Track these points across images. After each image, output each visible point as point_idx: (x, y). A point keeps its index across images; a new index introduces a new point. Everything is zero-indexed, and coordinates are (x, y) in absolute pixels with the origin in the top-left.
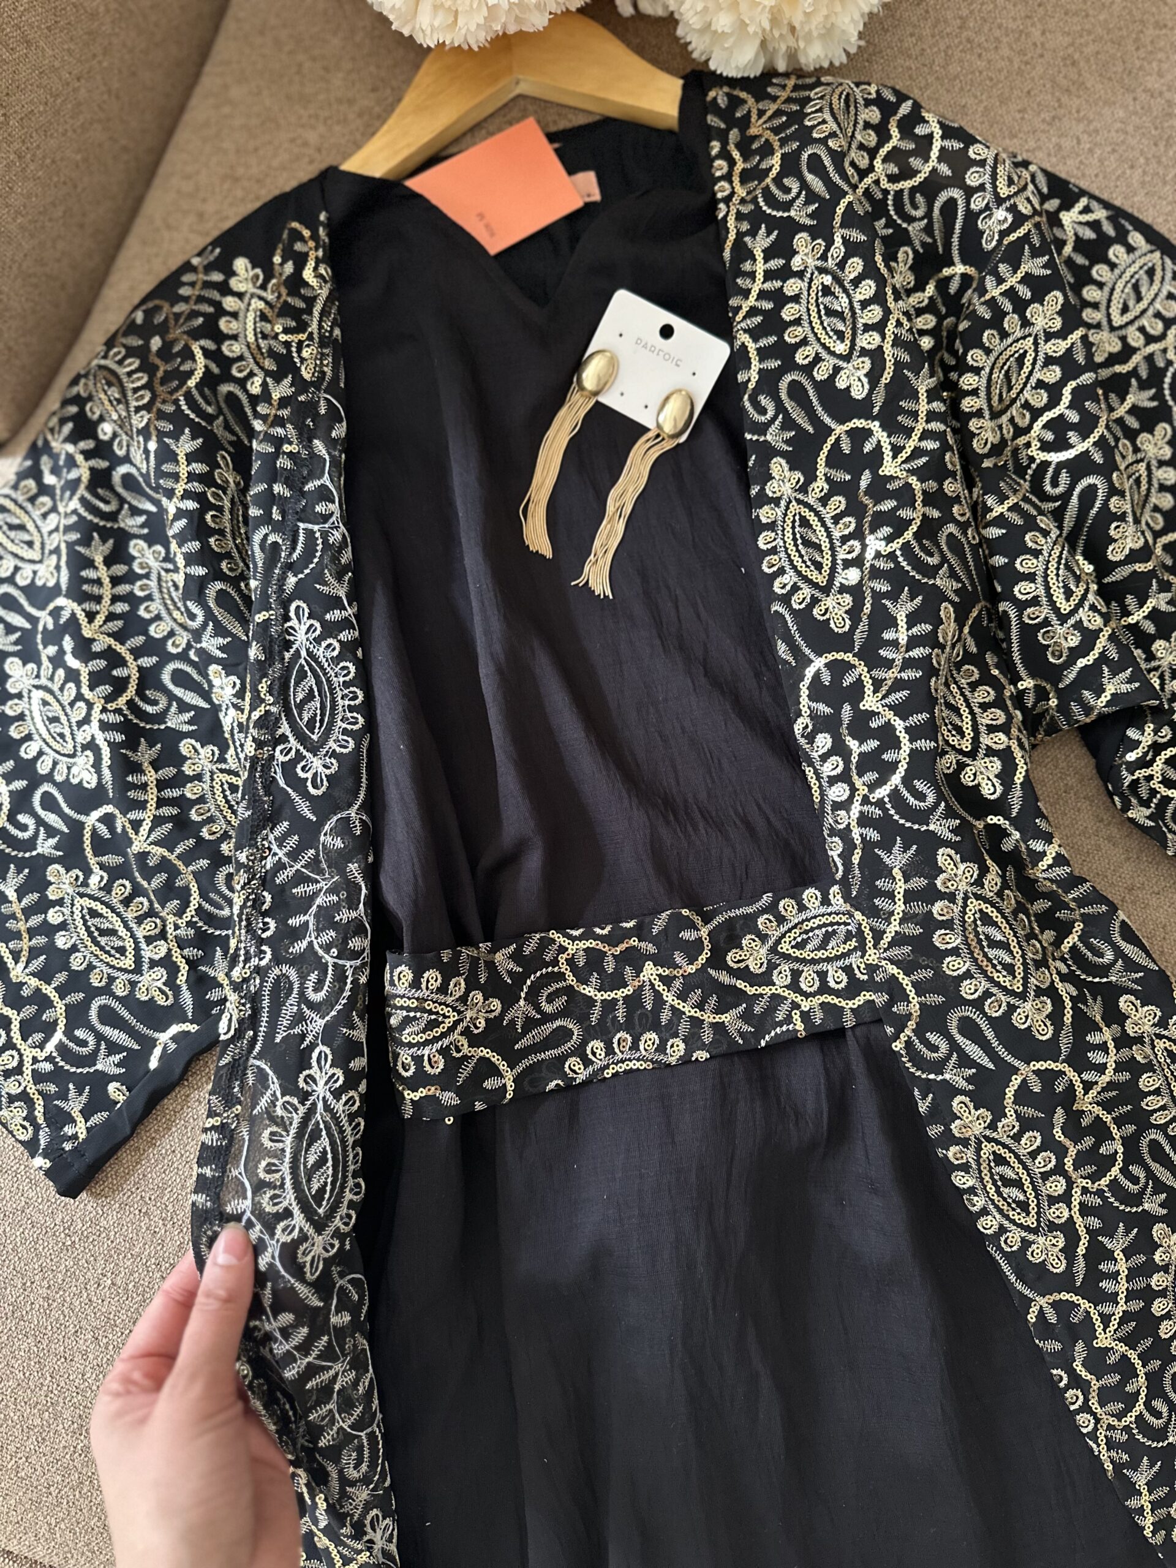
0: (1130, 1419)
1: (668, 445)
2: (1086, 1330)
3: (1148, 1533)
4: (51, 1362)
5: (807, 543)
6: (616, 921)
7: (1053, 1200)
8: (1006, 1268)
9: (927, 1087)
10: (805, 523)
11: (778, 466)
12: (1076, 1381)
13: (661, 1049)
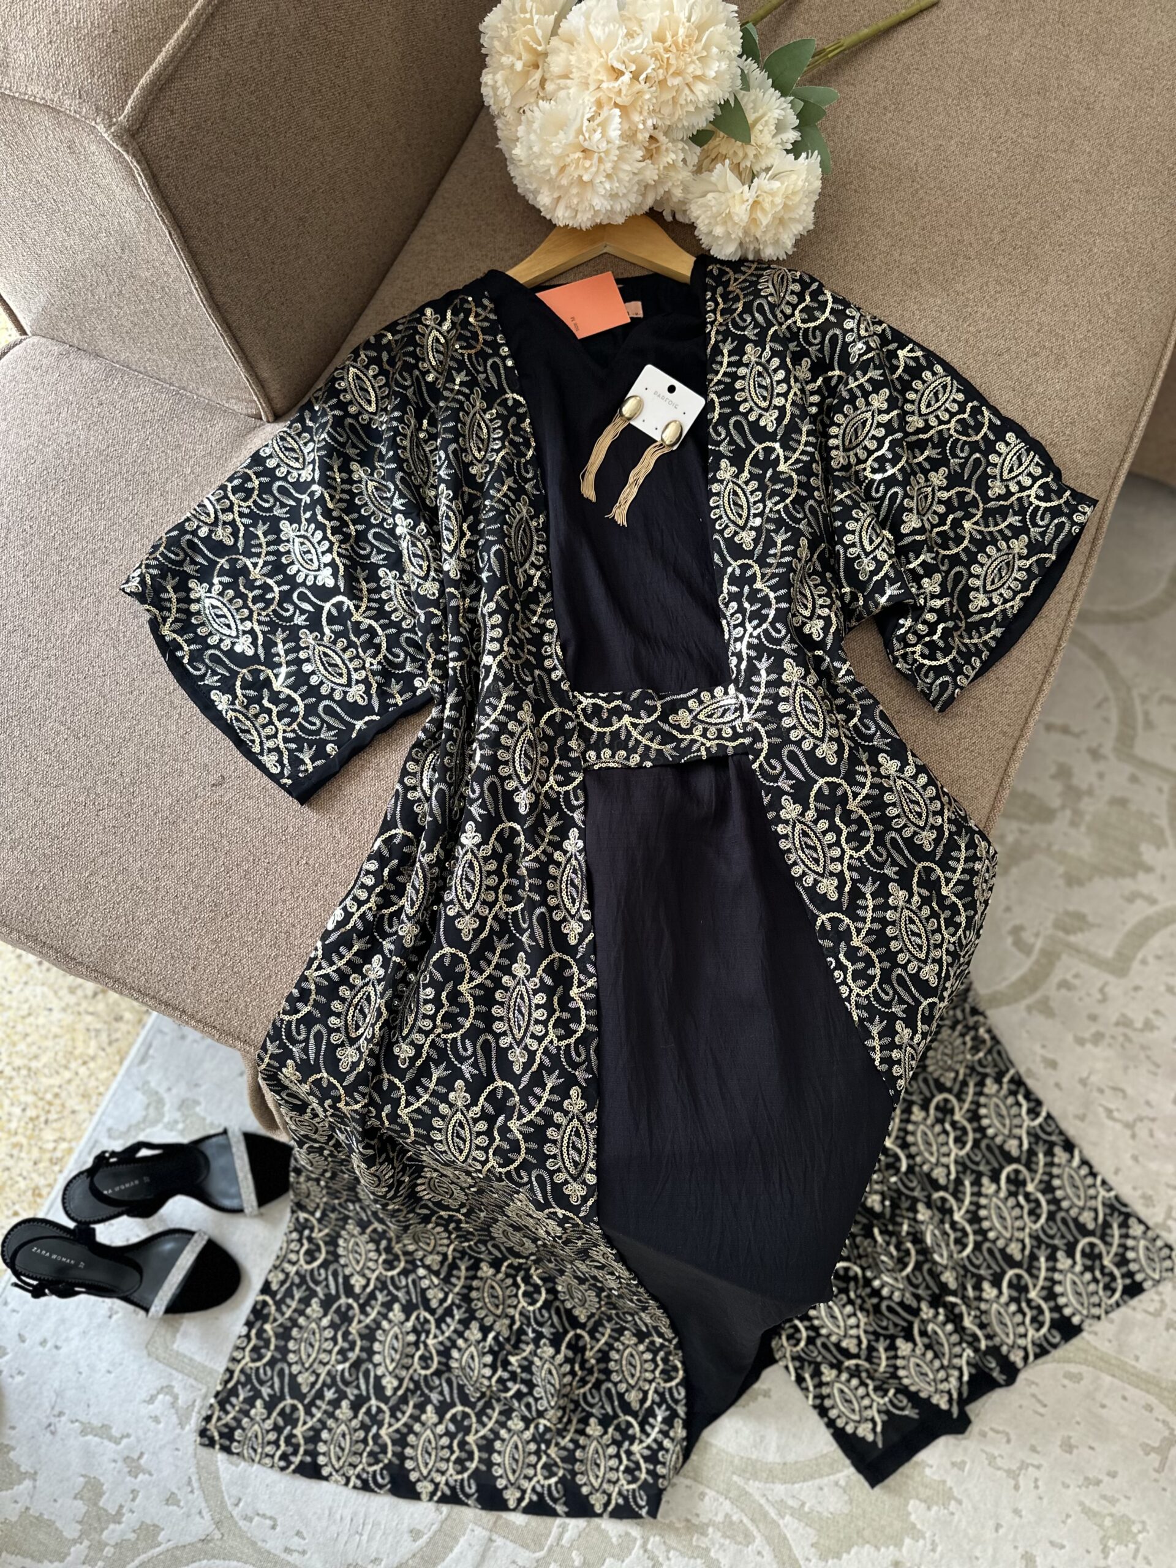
0: (870, 990)
1: (666, 450)
2: (846, 936)
3: (877, 1063)
4: (264, 906)
5: (735, 504)
6: (611, 691)
7: (833, 860)
8: (805, 897)
9: (769, 790)
10: (735, 493)
11: (724, 463)
12: (841, 966)
13: (627, 758)
